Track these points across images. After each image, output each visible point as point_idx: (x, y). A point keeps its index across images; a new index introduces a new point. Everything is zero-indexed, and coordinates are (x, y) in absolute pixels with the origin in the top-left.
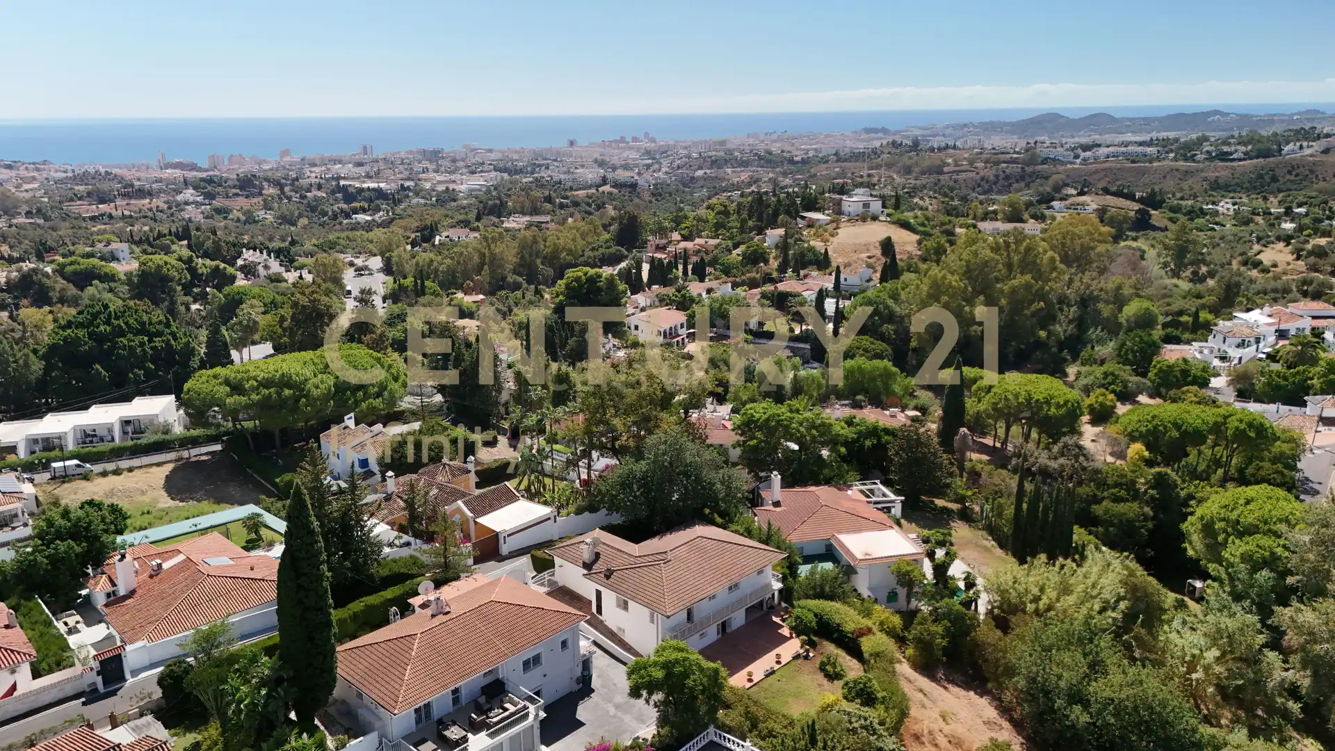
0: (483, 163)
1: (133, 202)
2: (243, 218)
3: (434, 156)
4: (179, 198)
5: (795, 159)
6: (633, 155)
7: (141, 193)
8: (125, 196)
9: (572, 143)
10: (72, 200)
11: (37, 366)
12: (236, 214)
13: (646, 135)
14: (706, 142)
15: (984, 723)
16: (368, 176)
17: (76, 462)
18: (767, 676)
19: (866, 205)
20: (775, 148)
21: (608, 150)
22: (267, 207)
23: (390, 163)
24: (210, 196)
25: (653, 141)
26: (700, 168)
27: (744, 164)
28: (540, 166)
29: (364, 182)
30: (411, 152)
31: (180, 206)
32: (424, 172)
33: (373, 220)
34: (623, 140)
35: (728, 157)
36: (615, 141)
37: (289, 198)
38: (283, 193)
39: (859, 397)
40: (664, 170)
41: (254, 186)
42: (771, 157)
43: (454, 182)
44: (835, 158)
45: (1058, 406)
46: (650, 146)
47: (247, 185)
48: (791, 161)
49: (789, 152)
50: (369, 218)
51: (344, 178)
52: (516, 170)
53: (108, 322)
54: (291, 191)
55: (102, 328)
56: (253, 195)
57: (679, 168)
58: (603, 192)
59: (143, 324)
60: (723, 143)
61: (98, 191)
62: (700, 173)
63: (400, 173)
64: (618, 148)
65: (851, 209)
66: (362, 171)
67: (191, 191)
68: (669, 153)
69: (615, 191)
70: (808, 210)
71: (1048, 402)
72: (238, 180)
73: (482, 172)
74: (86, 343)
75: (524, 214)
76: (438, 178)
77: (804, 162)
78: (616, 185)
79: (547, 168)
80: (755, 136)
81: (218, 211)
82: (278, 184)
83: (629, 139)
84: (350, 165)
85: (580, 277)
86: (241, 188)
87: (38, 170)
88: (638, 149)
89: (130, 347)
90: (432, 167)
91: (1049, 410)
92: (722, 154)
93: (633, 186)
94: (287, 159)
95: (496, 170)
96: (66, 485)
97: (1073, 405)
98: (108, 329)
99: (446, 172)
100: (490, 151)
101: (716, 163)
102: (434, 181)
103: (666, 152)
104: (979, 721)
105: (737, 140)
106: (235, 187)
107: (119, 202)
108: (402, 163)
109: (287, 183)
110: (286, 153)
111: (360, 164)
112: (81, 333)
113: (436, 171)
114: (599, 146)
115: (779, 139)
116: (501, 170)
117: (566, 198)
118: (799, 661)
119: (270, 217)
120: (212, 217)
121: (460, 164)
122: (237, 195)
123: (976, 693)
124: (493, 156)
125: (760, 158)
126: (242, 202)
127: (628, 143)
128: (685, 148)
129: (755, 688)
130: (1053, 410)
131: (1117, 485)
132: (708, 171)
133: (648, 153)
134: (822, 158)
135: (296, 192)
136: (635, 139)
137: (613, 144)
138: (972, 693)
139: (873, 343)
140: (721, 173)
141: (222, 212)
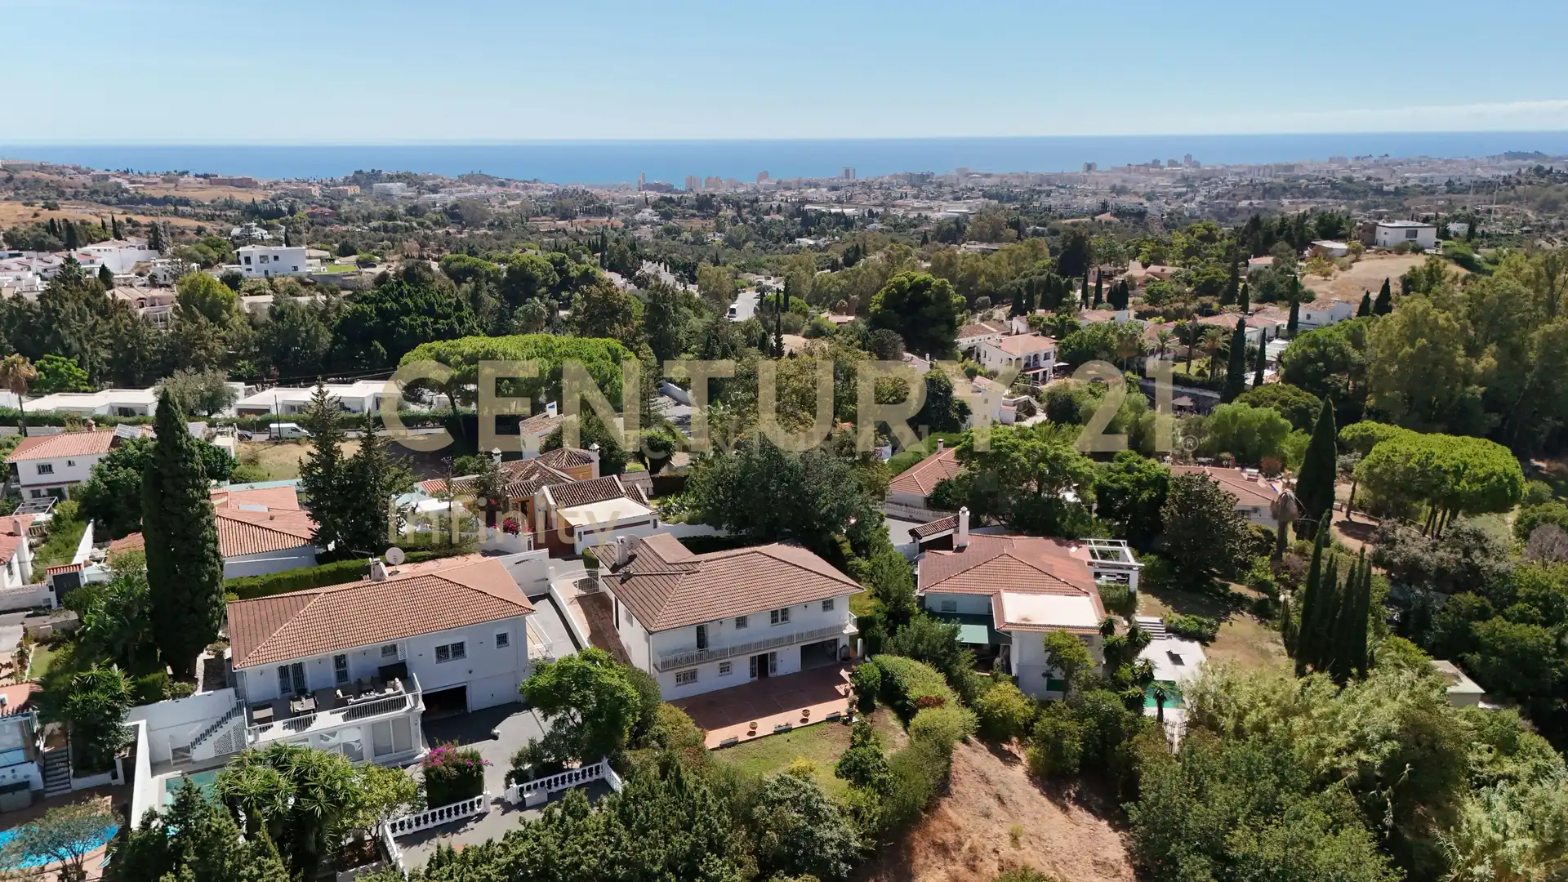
0: (973, 189)
1: (592, 219)
2: (691, 239)
3: (919, 181)
4: (638, 217)
5: (1385, 188)
6: (1164, 182)
7: (604, 211)
8: (588, 213)
9: (1089, 167)
10: (537, 215)
11: (326, 338)
12: (686, 235)
13: (1188, 157)
14: (1267, 167)
15: (1096, 863)
16: (839, 202)
17: (294, 425)
18: (777, 733)
19: (1412, 233)
20: (1359, 176)
21: (1133, 176)
22: (719, 229)
23: (867, 187)
24: (667, 216)
25: (1196, 165)
26: (1247, 197)
27: (1309, 193)
28: (1040, 192)
29: (832, 207)
30: (895, 176)
31: (636, 225)
32: (901, 198)
33: (816, 245)
34: (1156, 163)
35: (1287, 185)
36: (1146, 165)
37: (745, 221)
38: (740, 215)
39: (1225, 455)
40: (1198, 199)
41: (712, 207)
42: (1349, 186)
43: (930, 208)
44: (1446, 188)
45: (1476, 479)
46: (1190, 171)
47: (705, 205)
48: (1379, 191)
49: (1378, 179)
50: (811, 242)
51: (811, 202)
52: (1009, 196)
53: (396, 301)
54: (750, 212)
55: (388, 305)
56: (710, 216)
57: (1217, 197)
58: (1100, 221)
59: (431, 305)
60: (1290, 168)
61: (562, 207)
62: (1244, 203)
63: (876, 198)
64: (1148, 173)
65: (1386, 238)
66: (833, 195)
67: (650, 210)
68: (1213, 180)
69: (1116, 220)
70: (1325, 237)
71: (1458, 473)
72: (697, 200)
73: (968, 198)
74: (372, 318)
75: (982, 240)
76: (916, 205)
77: (1397, 192)
78: (1120, 213)
79: (1048, 195)
80: (1341, 160)
81: (668, 231)
82: (737, 206)
83: (1164, 163)
84: (825, 190)
85: (903, 283)
86: (699, 208)
87: (526, 188)
88: (1173, 175)
89: (411, 325)
90: (911, 191)
91: (1457, 483)
92: (1281, 181)
93: (1141, 215)
94: (764, 182)
95: (984, 197)
96: (278, 447)
97: (1500, 480)
98: (395, 306)
99: (928, 198)
100: (988, 176)
101: (1269, 192)
102: (909, 207)
103: (1208, 179)
104: (1089, 858)
105: (1312, 164)
106: (692, 207)
107: (580, 219)
108: (880, 188)
109: (748, 206)
110: (765, 175)
111: (835, 189)
112: (367, 308)
113: (916, 197)
114: (1123, 170)
115: (1377, 164)
116: (991, 197)
117: (1044, 225)
118: (835, 725)
119: (718, 239)
120: (661, 237)
121: (946, 189)
122: (694, 216)
123: (1110, 825)
124: (988, 182)
125: (1334, 186)
126: (697, 224)
127: (1162, 167)
128: (1237, 174)
129: (753, 744)
130: (1463, 483)
131: (1529, 598)
132: (1255, 202)
133: (1185, 179)
134: (1426, 188)
135: (754, 215)
136: (1172, 163)
137: (1142, 169)
138: (1104, 823)
139: (1296, 395)
140: (1272, 204)
141: (673, 232)
